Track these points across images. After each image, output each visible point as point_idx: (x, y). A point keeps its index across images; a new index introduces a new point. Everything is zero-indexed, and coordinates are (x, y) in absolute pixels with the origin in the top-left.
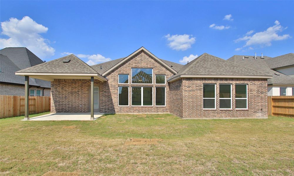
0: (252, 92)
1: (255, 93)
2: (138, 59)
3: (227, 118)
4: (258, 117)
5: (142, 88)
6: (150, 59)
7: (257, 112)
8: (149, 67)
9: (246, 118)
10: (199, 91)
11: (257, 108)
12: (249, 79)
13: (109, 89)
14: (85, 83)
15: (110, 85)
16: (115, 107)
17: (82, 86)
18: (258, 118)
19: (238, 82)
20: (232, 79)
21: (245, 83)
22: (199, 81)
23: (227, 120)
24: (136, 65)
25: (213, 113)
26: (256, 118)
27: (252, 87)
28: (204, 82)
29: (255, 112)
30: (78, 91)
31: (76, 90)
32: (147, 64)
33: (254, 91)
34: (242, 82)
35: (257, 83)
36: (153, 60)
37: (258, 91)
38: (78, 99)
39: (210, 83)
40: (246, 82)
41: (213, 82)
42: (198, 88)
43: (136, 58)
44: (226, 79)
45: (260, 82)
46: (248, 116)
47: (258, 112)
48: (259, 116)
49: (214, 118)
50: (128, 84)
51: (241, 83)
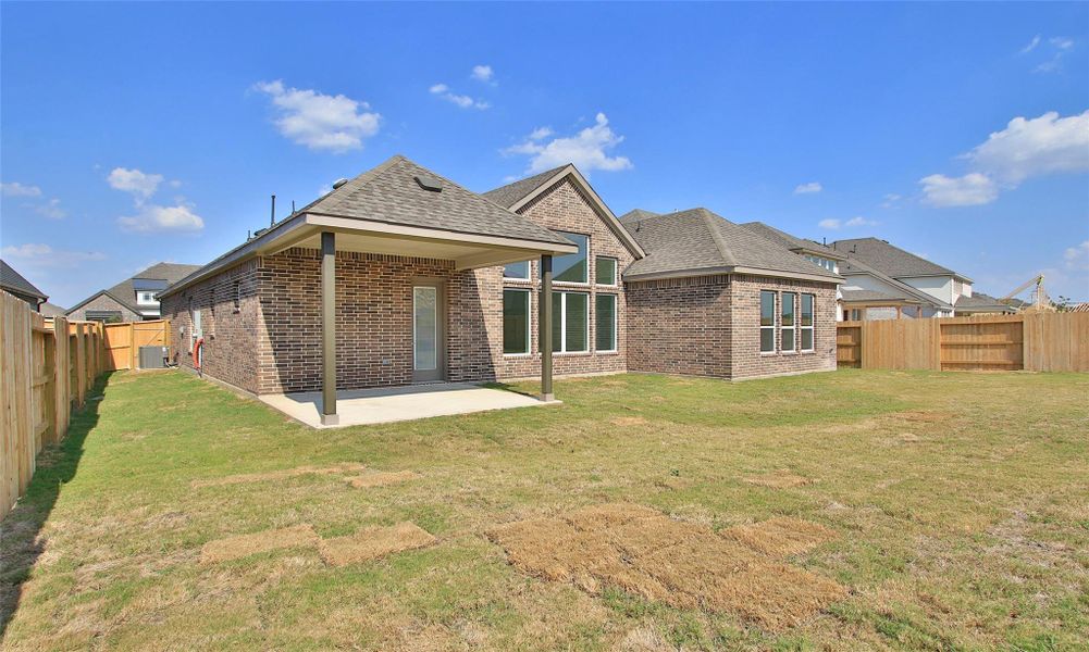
0: (820, 314)
1: (823, 314)
2: (555, 200)
4: (827, 367)
5: (564, 296)
6: (584, 207)
7: (825, 357)
8: (581, 231)
10: (755, 310)
11: (825, 347)
13: (476, 296)
14: (399, 270)
15: (479, 283)
16: (495, 360)
17: (386, 281)
24: (551, 219)
26: (824, 370)
27: (820, 301)
30: (374, 304)
31: (367, 299)
32: (578, 221)
33: (822, 310)
36: (591, 211)
37: (827, 310)
38: (374, 336)
42: (753, 300)
43: (551, 195)
48: (828, 364)
50: (526, 280)
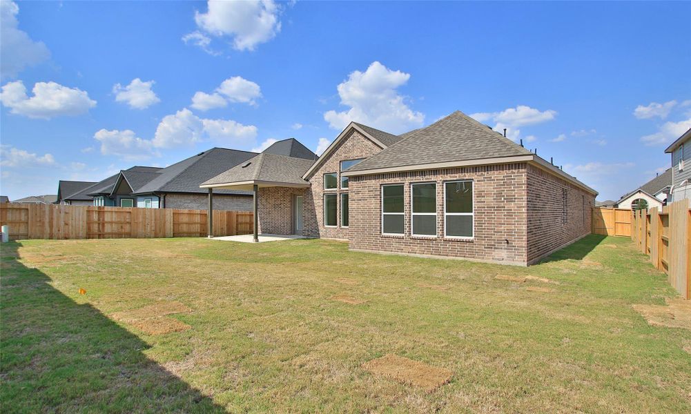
0: (483, 199)
1: (490, 200)
3: (425, 256)
4: (498, 259)
7: (495, 248)
9: (466, 259)
10: (373, 200)
11: (496, 237)
12: (475, 169)
13: (312, 199)
16: (320, 228)
18: (498, 262)
19: (448, 177)
20: (435, 172)
21: (465, 178)
22: (374, 181)
23: (423, 260)
25: (398, 242)
26: (490, 261)
27: (482, 186)
28: (381, 181)
29: (490, 247)
33: (488, 195)
34: (457, 175)
35: (495, 174)
37: (499, 195)
39: (393, 182)
40: (467, 176)
41: (398, 180)
42: (371, 193)
44: (423, 172)
45: (505, 173)
46: (472, 254)
47: (497, 248)
48: (502, 256)
49: (400, 253)
51: (455, 179)
